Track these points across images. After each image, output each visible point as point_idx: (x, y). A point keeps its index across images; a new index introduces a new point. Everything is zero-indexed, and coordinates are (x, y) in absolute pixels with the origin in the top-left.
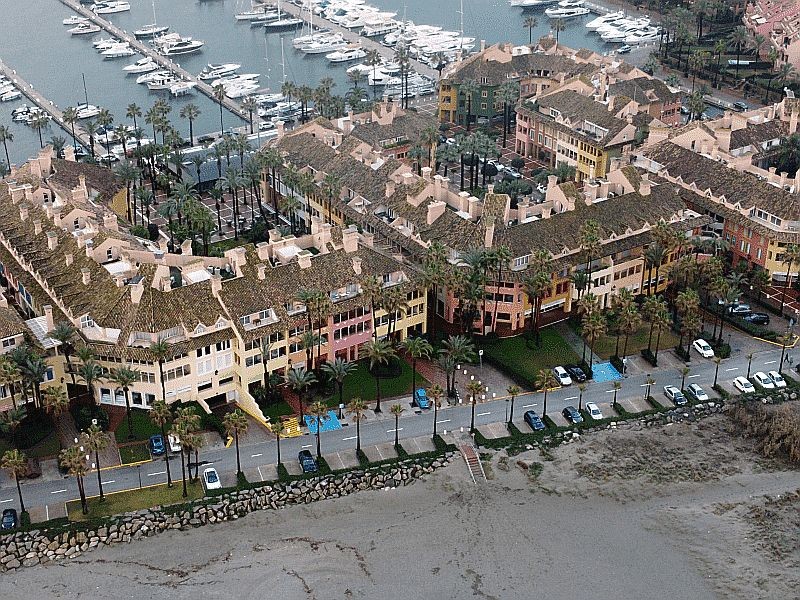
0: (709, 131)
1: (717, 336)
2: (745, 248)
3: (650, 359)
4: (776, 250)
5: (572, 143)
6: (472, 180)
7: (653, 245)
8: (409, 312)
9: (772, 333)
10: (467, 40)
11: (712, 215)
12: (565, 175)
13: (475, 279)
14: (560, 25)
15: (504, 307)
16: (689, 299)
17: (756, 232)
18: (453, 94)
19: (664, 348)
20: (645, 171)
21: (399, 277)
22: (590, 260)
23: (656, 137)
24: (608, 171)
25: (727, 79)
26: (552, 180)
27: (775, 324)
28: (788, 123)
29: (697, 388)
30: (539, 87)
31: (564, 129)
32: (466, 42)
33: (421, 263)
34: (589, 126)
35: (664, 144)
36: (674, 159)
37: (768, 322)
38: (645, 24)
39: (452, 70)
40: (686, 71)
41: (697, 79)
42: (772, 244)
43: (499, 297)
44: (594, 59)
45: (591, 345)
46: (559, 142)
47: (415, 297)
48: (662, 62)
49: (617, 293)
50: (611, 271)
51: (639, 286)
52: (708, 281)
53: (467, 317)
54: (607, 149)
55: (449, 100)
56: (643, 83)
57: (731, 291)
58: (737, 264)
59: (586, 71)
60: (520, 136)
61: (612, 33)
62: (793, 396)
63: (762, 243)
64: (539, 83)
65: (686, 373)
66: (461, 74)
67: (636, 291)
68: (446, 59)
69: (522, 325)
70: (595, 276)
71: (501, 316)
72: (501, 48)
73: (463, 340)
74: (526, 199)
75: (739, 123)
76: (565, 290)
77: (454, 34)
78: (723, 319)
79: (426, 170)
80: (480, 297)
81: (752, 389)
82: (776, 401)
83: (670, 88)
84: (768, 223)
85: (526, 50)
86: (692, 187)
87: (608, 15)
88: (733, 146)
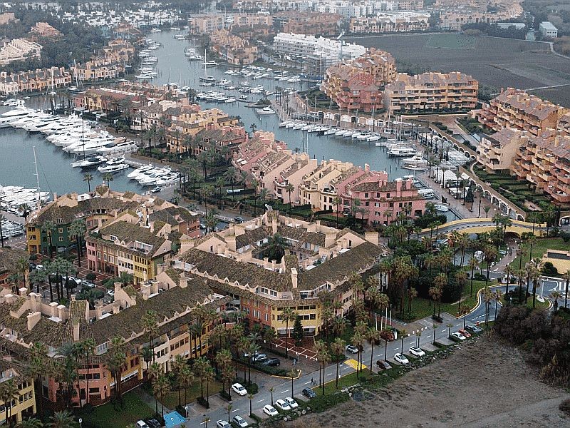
0: (220, 238)
1: (247, 378)
2: (257, 314)
3: (204, 404)
4: (277, 313)
5: (129, 258)
6: (58, 293)
7: (195, 322)
8: (21, 399)
9: (283, 371)
10: (43, 194)
11: (231, 295)
12: (127, 281)
13: (70, 366)
14: (109, 177)
15: (93, 383)
16: (224, 356)
17: (262, 302)
18: (37, 233)
19: (213, 394)
20: (182, 271)
21: (11, 373)
22: (152, 339)
23: (186, 246)
24: (156, 274)
25: (228, 202)
26: (118, 286)
27: (284, 365)
28: (271, 227)
29: (239, 418)
30: (100, 222)
31: (121, 249)
32: (42, 195)
33: (26, 360)
34: (139, 244)
35: (192, 251)
36: (200, 260)
37: (279, 364)
38: (168, 171)
39: (34, 215)
40: (200, 200)
41: (207, 205)
42: (274, 309)
43: (89, 377)
44: (136, 198)
45: (161, 400)
46: (119, 258)
47: (25, 386)
48: (183, 196)
49: (174, 360)
50: (168, 344)
51: (189, 352)
52: (235, 341)
53: (66, 396)
54: (152, 259)
55: (34, 237)
56: (172, 211)
57: (252, 346)
58: (252, 327)
59: (131, 206)
60: (90, 257)
61: (146, 179)
62: (304, 412)
63: (267, 309)
64: (99, 219)
65: (229, 409)
66: (42, 218)
67: (187, 356)
68: (29, 208)
69: (109, 395)
70: (157, 350)
71: (93, 390)
72: (69, 197)
73: (66, 413)
74: (101, 302)
75: (240, 231)
76: (137, 363)
77: (33, 190)
78: (249, 366)
79: (22, 290)
80: (74, 379)
81: (276, 413)
82: (293, 419)
83: (190, 212)
84: (269, 296)
85: (87, 197)
86: (215, 278)
87: (142, 168)
88: (238, 247)
